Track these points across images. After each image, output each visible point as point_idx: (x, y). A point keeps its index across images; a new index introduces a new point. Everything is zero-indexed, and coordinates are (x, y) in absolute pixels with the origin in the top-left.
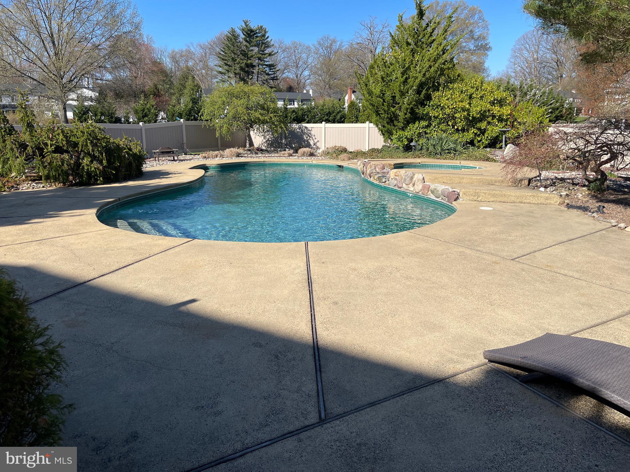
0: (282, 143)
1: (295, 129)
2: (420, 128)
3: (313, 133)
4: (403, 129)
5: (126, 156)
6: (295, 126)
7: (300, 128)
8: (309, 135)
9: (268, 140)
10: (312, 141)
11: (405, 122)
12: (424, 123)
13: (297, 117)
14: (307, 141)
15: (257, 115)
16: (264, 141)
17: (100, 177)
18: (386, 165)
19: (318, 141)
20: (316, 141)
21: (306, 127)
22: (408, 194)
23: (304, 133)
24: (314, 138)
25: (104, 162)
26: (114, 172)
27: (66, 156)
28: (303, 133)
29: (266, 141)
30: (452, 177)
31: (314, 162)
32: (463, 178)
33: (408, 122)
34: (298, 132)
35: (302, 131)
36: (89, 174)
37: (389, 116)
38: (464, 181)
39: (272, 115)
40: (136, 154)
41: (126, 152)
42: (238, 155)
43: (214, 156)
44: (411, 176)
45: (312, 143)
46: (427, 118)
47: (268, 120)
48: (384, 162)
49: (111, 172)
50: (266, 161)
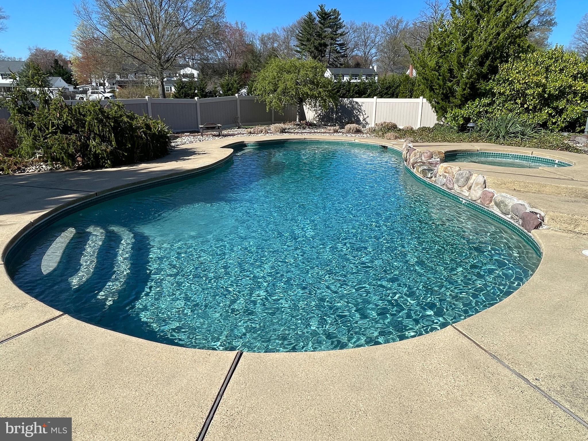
0: (333, 118)
1: (346, 104)
2: (480, 106)
3: (363, 108)
4: (460, 107)
5: (143, 136)
6: (346, 101)
7: (350, 103)
8: (360, 110)
9: (320, 115)
10: (362, 117)
11: (463, 99)
12: (486, 101)
13: (358, 90)
14: (357, 116)
15: (306, 89)
16: (316, 116)
17: (107, 161)
18: (435, 153)
19: (368, 117)
20: (365, 116)
21: (357, 103)
22: (461, 199)
23: (355, 109)
24: (364, 113)
25: (113, 143)
26: (126, 154)
27: (73, 137)
28: (353, 108)
29: (318, 116)
30: (528, 183)
31: (357, 141)
32: (545, 186)
33: (466, 100)
34: (348, 107)
35: (353, 106)
36: (96, 155)
37: (444, 92)
38: (547, 189)
39: (321, 90)
40: (155, 134)
41: (143, 131)
42: (283, 131)
43: (260, 131)
44: (467, 176)
45: (361, 118)
46: (490, 93)
47: (317, 95)
48: (432, 149)
49: (123, 154)
50: (307, 139)
